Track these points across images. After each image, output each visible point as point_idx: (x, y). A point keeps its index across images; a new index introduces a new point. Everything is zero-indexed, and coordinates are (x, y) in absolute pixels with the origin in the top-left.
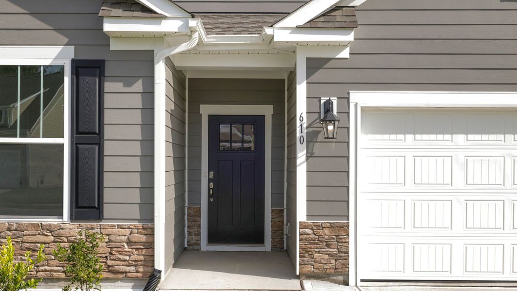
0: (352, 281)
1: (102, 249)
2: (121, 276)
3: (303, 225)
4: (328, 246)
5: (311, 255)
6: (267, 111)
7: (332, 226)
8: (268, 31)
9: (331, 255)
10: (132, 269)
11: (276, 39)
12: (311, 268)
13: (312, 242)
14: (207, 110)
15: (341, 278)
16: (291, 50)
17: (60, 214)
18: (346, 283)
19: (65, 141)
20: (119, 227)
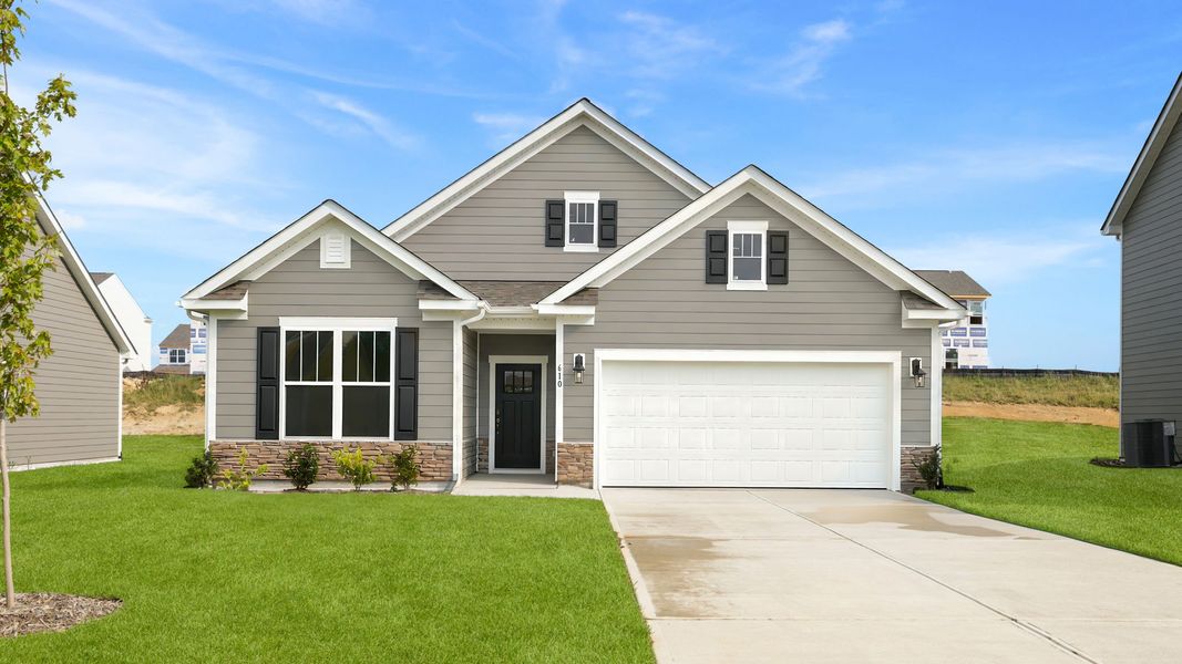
0: (595, 486)
1: (417, 460)
2: (429, 479)
3: (560, 446)
4: (578, 460)
5: (566, 468)
6: (542, 360)
7: (581, 446)
8: (534, 307)
9: (580, 467)
10: (438, 474)
11: (540, 312)
12: (565, 477)
13: (566, 457)
14: (494, 360)
15: (587, 484)
16: (552, 319)
17: (388, 435)
18: (591, 488)
19: (392, 384)
20: (429, 444)
